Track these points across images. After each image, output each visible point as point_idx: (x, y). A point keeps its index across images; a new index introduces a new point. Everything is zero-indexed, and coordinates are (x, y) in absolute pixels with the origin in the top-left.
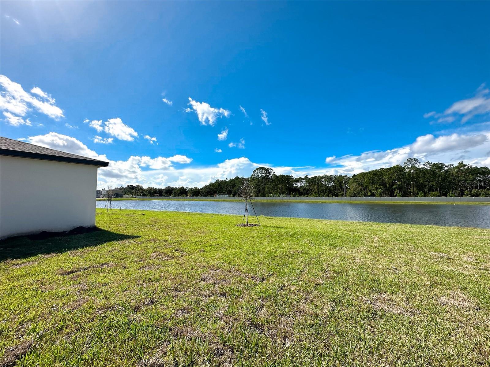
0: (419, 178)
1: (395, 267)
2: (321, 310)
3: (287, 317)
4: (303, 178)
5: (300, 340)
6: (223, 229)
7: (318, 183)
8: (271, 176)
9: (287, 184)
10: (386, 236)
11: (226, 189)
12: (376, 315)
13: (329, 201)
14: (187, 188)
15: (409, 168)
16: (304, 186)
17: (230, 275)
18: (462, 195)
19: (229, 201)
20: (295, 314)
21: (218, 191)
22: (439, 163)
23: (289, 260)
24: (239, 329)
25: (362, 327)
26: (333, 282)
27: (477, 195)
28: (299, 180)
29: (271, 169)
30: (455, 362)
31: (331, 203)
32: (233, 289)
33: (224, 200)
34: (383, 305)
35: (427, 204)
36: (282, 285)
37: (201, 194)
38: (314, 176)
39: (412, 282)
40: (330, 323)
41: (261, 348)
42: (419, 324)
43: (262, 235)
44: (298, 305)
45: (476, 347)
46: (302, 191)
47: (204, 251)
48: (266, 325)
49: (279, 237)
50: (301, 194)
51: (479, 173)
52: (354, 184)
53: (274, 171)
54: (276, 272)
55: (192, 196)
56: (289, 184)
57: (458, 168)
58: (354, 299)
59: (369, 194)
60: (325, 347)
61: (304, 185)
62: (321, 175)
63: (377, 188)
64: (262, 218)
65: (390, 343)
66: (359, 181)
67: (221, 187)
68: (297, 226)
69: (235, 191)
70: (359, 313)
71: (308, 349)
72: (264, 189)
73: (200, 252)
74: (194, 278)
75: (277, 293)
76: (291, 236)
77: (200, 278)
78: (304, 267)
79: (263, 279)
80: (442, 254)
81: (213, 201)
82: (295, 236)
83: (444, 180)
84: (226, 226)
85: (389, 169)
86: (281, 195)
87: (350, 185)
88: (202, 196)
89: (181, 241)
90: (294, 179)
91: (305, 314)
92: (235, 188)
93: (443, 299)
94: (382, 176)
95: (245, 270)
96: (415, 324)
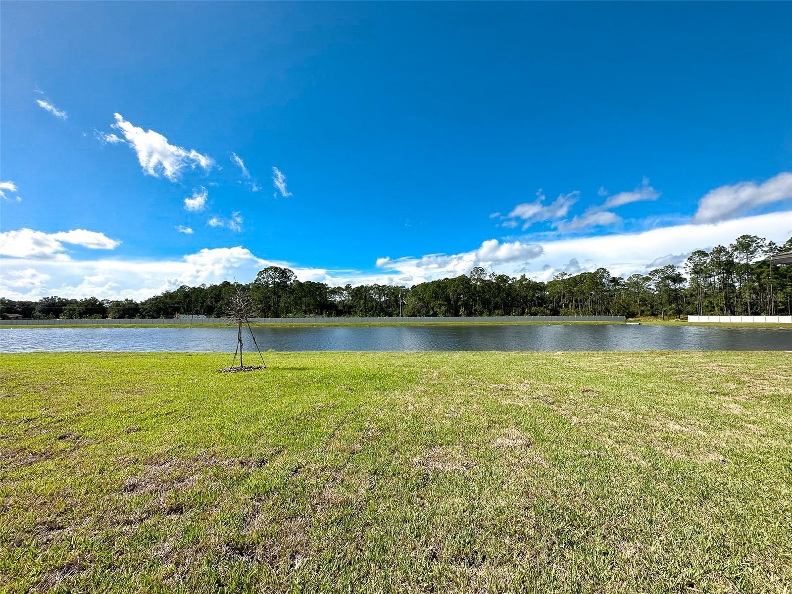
0: (485, 292)
1: (453, 410)
2: (356, 491)
3: (301, 517)
4: (344, 288)
5: (319, 550)
6: (188, 380)
7: (365, 297)
8: (291, 283)
9: (317, 297)
10: (447, 369)
11: (202, 303)
12: (427, 480)
13: (380, 323)
14: (105, 302)
15: (475, 279)
16: (345, 301)
17: (196, 466)
18: (523, 314)
19: (208, 327)
20: (313, 510)
21: (183, 307)
22: (504, 276)
23: (312, 421)
24: (205, 567)
25: (409, 502)
26: (376, 444)
27: (535, 314)
28: (337, 291)
29: (291, 271)
30: (505, 516)
31: (382, 326)
32: (200, 493)
33: (196, 324)
34: (437, 463)
35: (491, 324)
36: (296, 466)
37: (141, 314)
38: (359, 285)
39: (470, 426)
40: (367, 509)
41: (248, 588)
42: (474, 479)
43: (268, 384)
44: (320, 493)
45: (525, 490)
46: (340, 308)
47: (139, 429)
48: (261, 543)
49: (300, 385)
50: (339, 313)
51: (538, 289)
52: (414, 299)
53: (295, 275)
54: (289, 444)
55: (120, 318)
56: (320, 297)
57: (520, 281)
58: (402, 465)
59: (431, 312)
60: (357, 548)
61: (344, 299)
62: (371, 284)
63: (440, 305)
64: (272, 355)
65: (440, 514)
66: (420, 295)
67: (191, 301)
68: (331, 364)
69: (221, 308)
70: (407, 483)
71: (330, 562)
72: (277, 304)
73: (128, 432)
74: (105, 491)
75: (286, 481)
76: (318, 382)
77: (122, 487)
78: (336, 429)
79: (263, 462)
80: (501, 386)
81: (171, 326)
82: (325, 381)
83: (508, 296)
84: (196, 374)
85: (454, 280)
86: (308, 315)
87: (408, 300)
88: (143, 317)
89: (78, 415)
90: (330, 289)
91: (330, 506)
92: (220, 302)
93: (499, 441)
94: (446, 288)
95: (229, 453)
96: (470, 478)
